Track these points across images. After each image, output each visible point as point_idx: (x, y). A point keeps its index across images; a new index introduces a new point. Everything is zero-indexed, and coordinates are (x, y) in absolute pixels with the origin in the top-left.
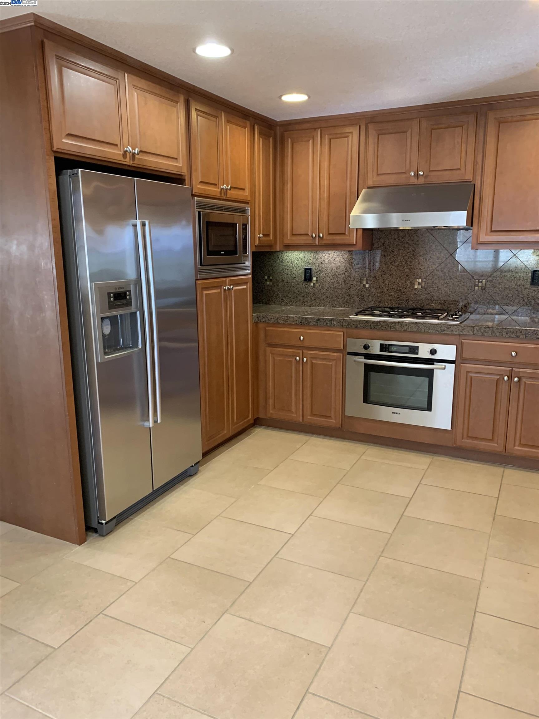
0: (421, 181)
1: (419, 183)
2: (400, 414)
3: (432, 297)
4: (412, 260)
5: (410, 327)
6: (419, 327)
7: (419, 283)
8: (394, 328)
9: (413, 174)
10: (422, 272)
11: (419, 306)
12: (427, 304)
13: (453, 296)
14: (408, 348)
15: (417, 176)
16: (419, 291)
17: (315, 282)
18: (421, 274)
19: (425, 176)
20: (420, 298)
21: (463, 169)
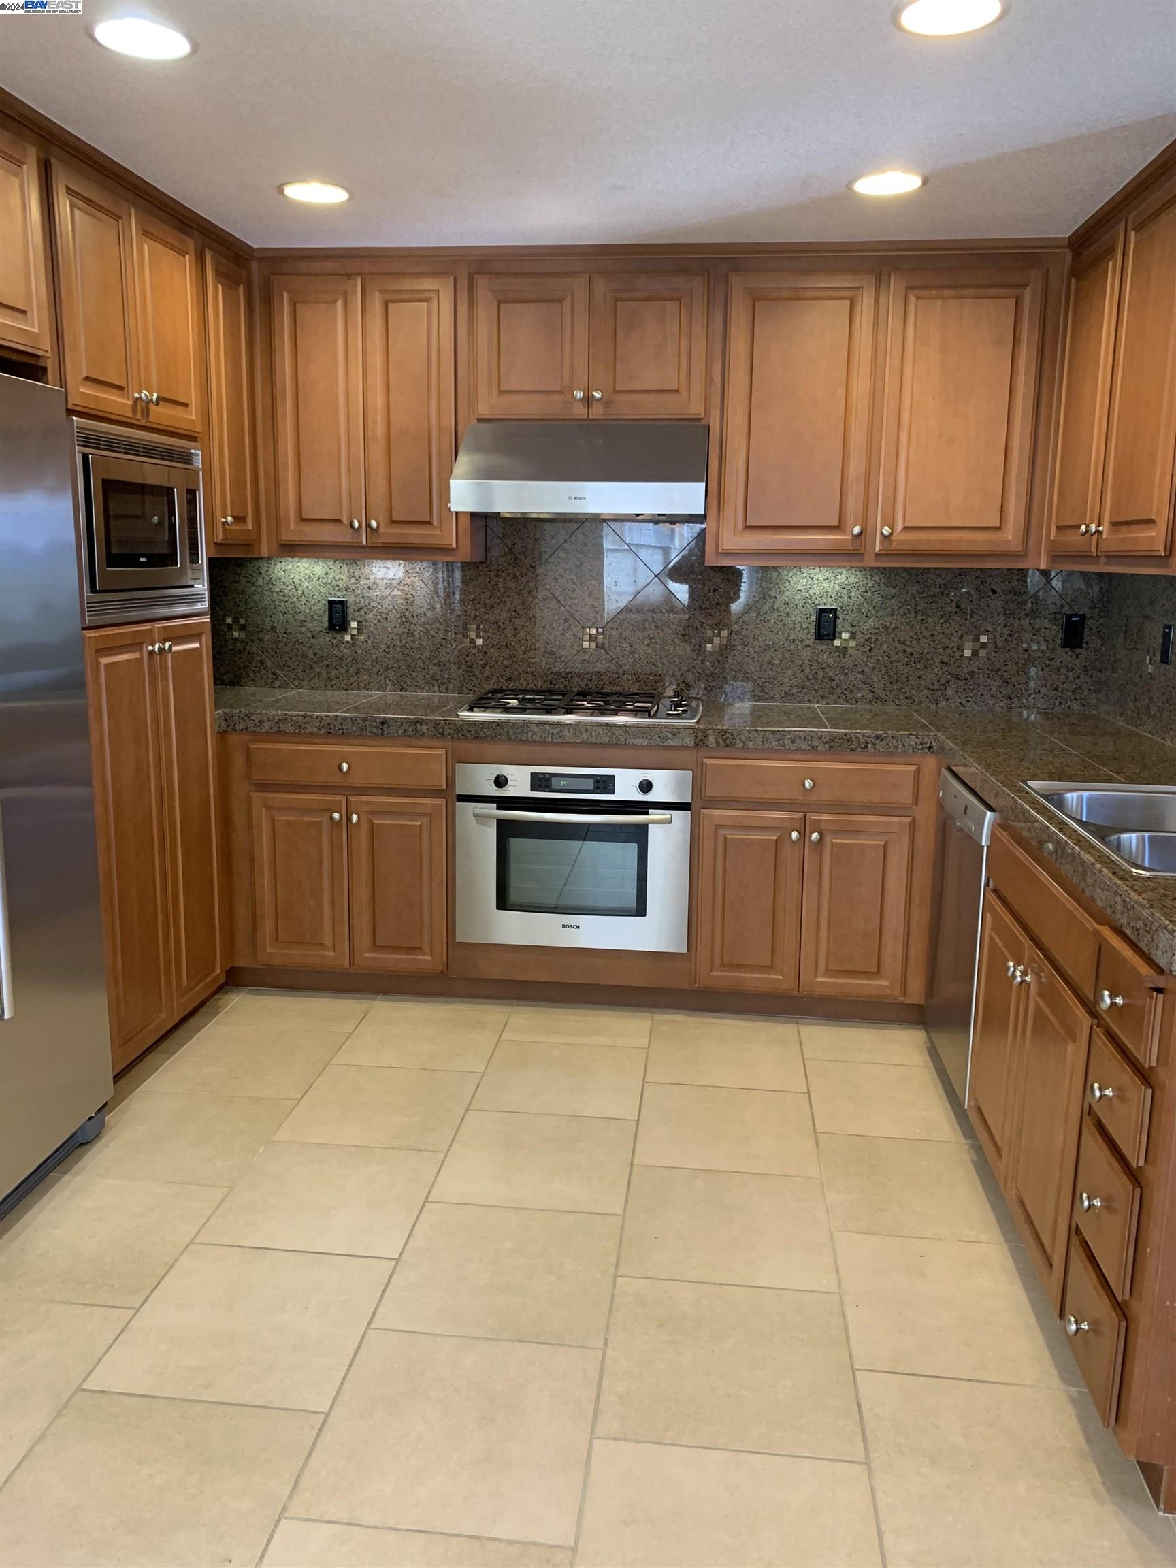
0: (597, 411)
1: (594, 417)
2: (578, 927)
3: (621, 666)
4: (575, 587)
5: (594, 734)
6: (614, 734)
7: (591, 638)
8: (560, 737)
9: (579, 395)
10: (597, 612)
11: (594, 687)
12: (610, 683)
13: (663, 664)
14: (592, 780)
15: (588, 400)
16: (592, 654)
17: (355, 632)
18: (595, 617)
19: (605, 402)
20: (596, 669)
21: (683, 391)
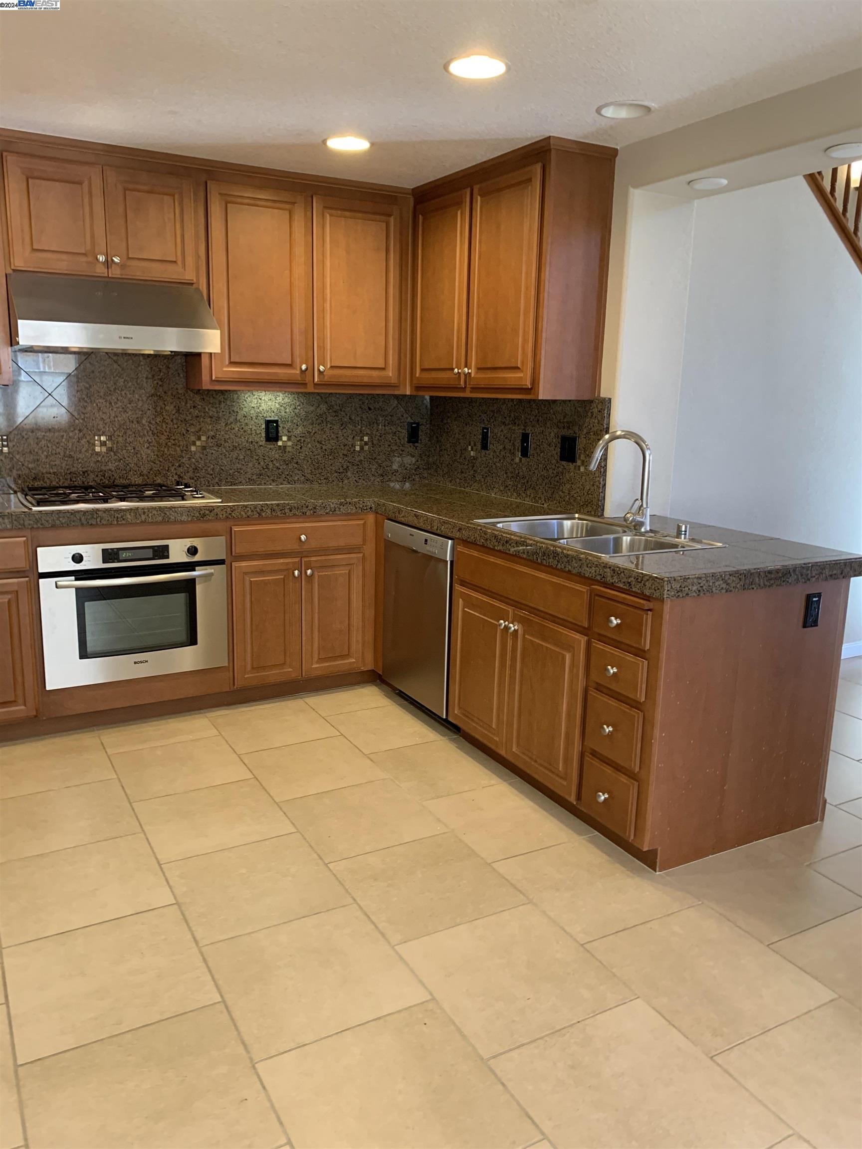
0: (115, 272)
1: (114, 276)
2: (147, 661)
7: (103, 444)
9: (102, 258)
10: (106, 424)
14: (151, 550)
15: (108, 263)
16: (103, 457)
18: (104, 427)
19: (122, 266)
20: (108, 468)
21: (179, 263)
